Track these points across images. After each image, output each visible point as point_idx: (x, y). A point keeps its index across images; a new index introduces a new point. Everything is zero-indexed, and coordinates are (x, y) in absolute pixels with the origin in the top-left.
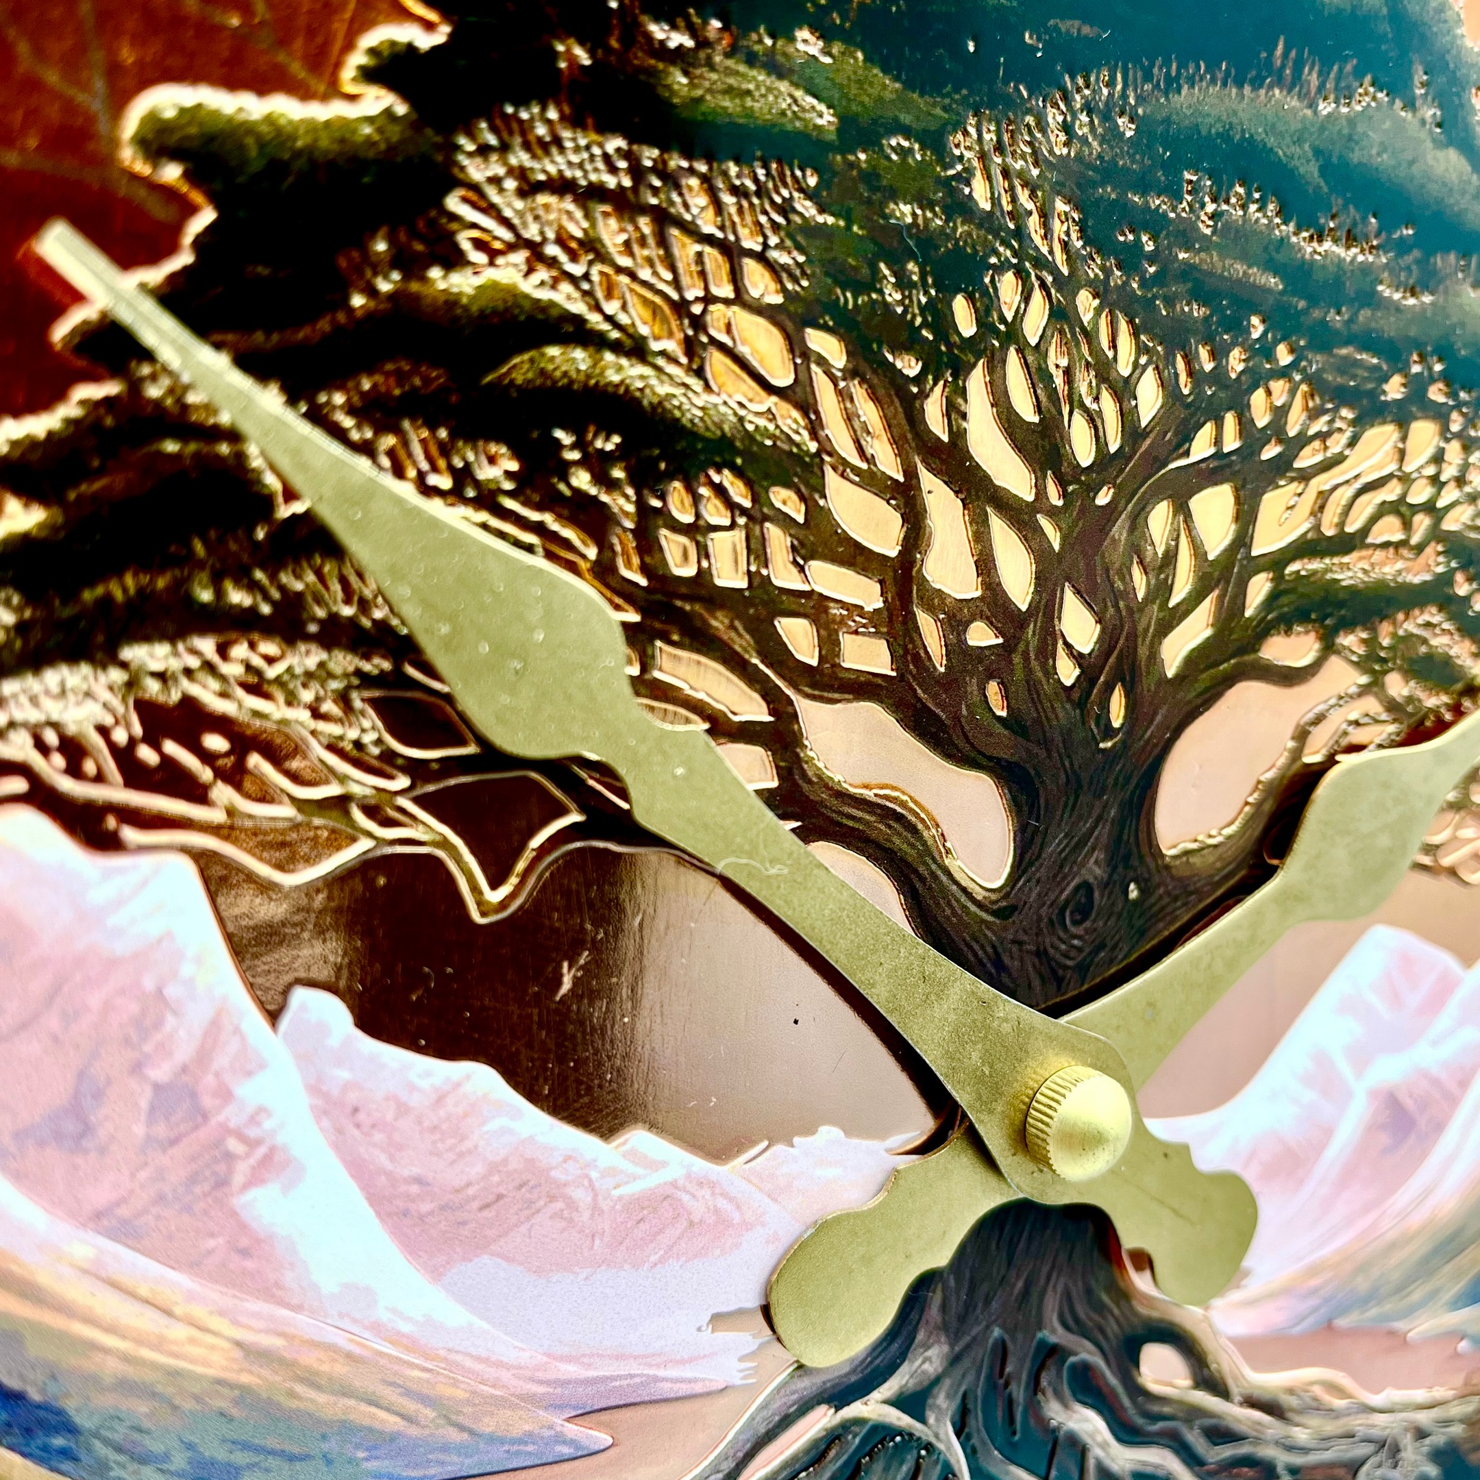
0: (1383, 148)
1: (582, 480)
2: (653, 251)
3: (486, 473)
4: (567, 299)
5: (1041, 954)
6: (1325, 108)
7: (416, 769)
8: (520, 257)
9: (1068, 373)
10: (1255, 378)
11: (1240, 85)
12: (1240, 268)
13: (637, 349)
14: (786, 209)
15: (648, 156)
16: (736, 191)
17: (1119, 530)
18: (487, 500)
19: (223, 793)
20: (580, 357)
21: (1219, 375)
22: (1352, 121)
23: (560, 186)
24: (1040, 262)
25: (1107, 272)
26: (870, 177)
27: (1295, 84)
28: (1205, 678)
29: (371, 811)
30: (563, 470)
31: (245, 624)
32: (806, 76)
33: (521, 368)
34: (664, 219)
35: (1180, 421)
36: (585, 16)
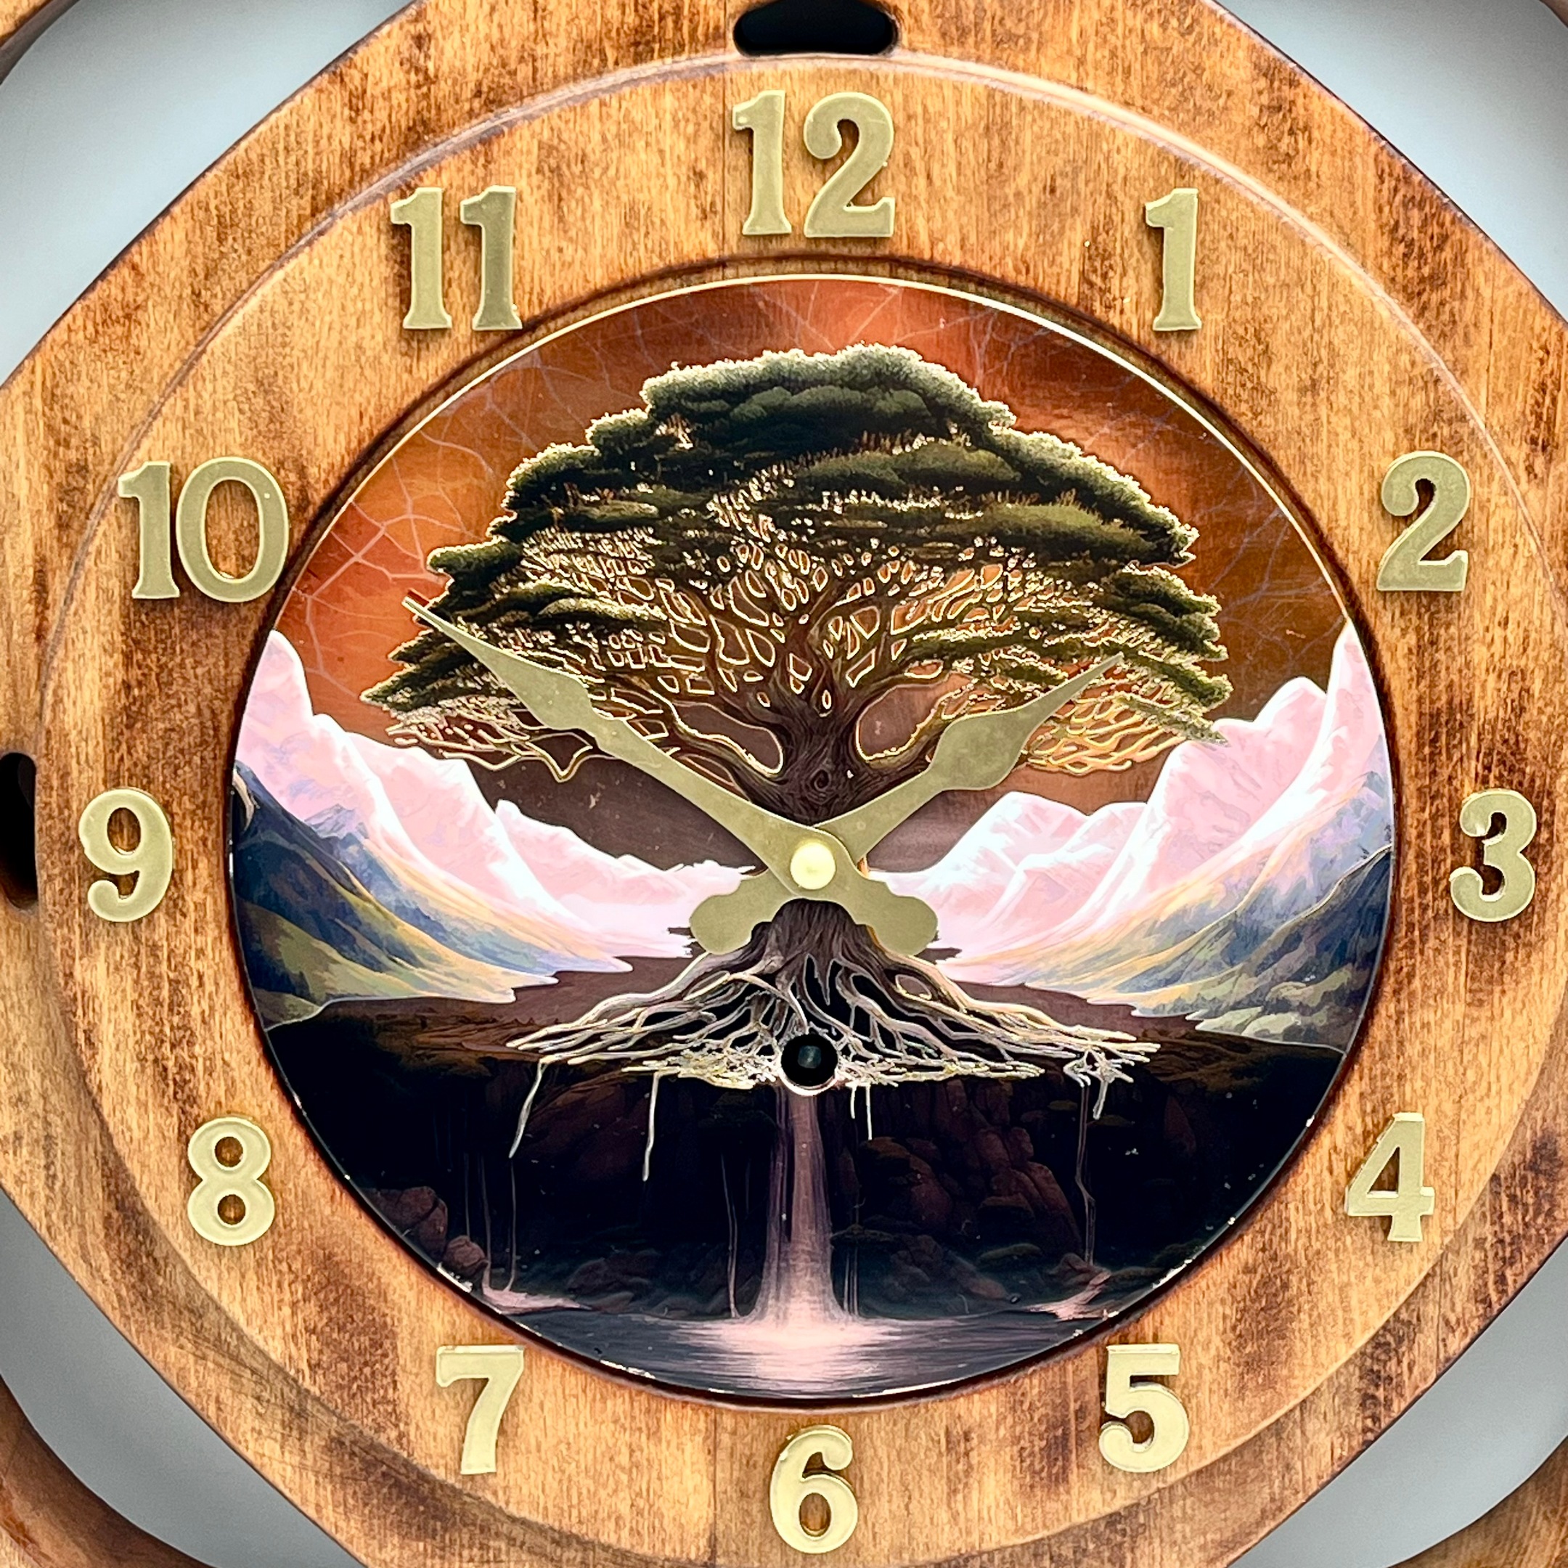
0: (936, 459)
1: (577, 639)
2: (594, 564)
3: (543, 640)
4: (566, 584)
5: (804, 799)
6: (897, 451)
7: (531, 733)
8: (548, 576)
9: (777, 577)
10: (876, 564)
11: (845, 454)
12: (860, 523)
13: (593, 596)
14: (642, 541)
15: (588, 536)
16: (623, 541)
17: (814, 631)
18: (545, 648)
19: (472, 741)
20: (572, 601)
21: (857, 566)
22: (914, 453)
23: (559, 551)
24: (756, 540)
25: (789, 537)
26: (674, 525)
27: (877, 445)
28: (874, 686)
29: (518, 746)
30: (570, 637)
31: (474, 692)
32: (643, 498)
33: (551, 608)
34: (596, 554)
35: (841, 586)
36: (560, 499)
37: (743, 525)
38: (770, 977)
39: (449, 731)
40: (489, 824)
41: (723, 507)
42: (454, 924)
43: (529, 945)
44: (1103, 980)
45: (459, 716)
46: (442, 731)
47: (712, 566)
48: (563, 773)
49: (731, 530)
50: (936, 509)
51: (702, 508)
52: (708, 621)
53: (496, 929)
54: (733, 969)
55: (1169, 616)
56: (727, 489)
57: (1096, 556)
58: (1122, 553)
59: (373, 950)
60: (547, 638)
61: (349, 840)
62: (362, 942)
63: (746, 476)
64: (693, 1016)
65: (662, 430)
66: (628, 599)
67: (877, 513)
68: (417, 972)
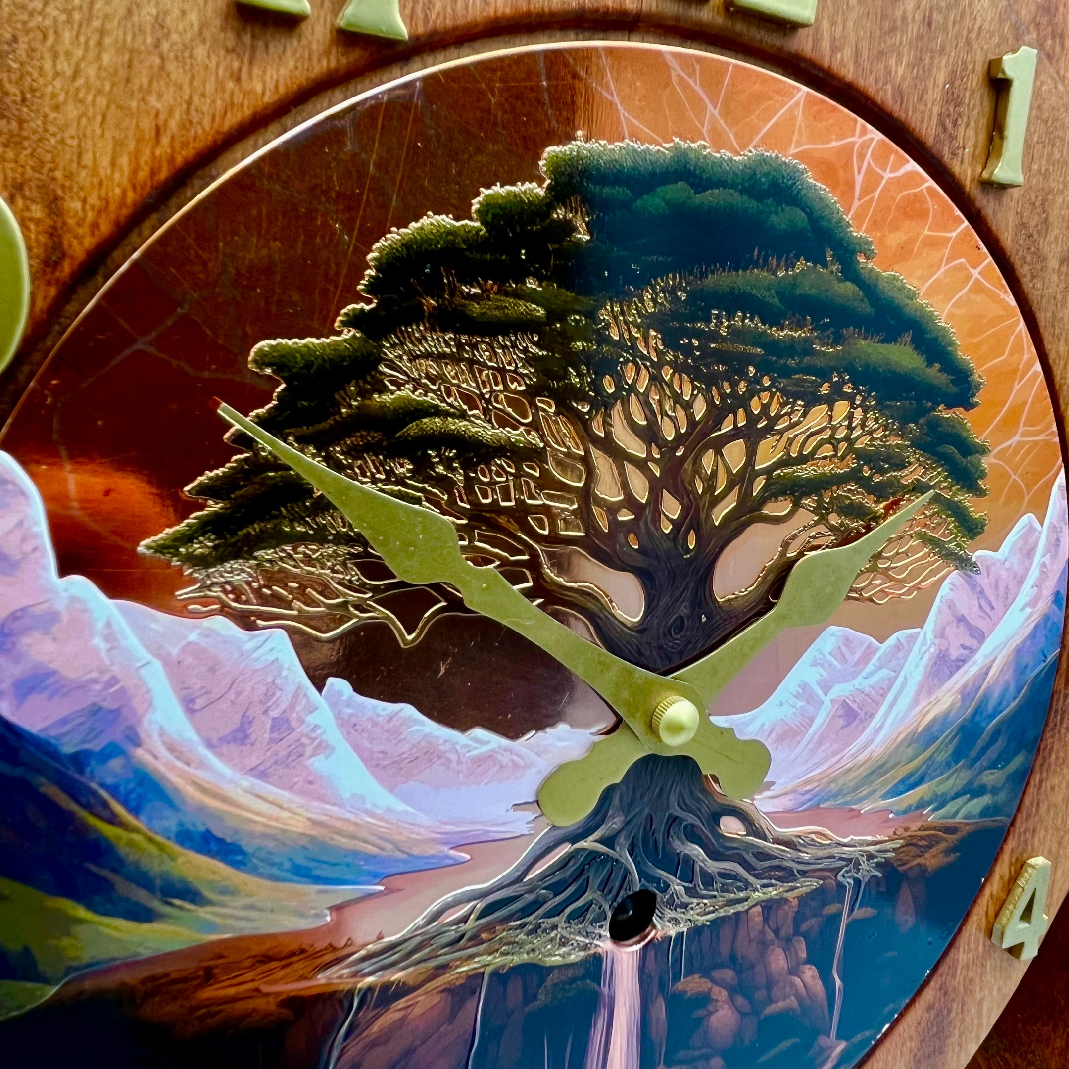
0: (811, 286)
1: (440, 469)
2: (468, 376)
3: (400, 470)
4: (431, 398)
5: (660, 648)
6: (780, 274)
7: (375, 589)
8: (410, 386)
9: (660, 402)
10: (752, 393)
11: (737, 271)
12: (742, 347)
13: (463, 416)
14: (525, 351)
15: (464, 339)
16: (504, 347)
17: (688, 465)
18: (401, 481)
19: (297, 604)
20: (438, 421)
21: (734, 395)
22: (795, 277)
23: (428, 355)
24: (644, 358)
25: (676, 357)
26: (562, 333)
27: (765, 265)
28: (734, 525)
29: (357, 607)
30: (432, 466)
31: (303, 539)
32: (532, 297)
33: (412, 429)
34: (471, 362)
35: (716, 415)
36: (434, 287)
37: (633, 339)
38: (609, 841)
39: (266, 591)
40: (312, 709)
41: (615, 318)
42: (257, 842)
43: (355, 853)
44: (873, 792)
45: (282, 570)
46: (258, 592)
47: (597, 386)
48: (410, 638)
49: (619, 345)
50: (806, 339)
51: (591, 315)
52: (587, 452)
53: (312, 839)
54: (574, 838)
55: (958, 456)
56: (622, 296)
57: (918, 398)
58: (936, 396)
59: (142, 896)
60: (404, 468)
61: (111, 751)
62: (122, 886)
63: (642, 282)
64: (529, 897)
65: (559, 213)
66: (504, 421)
67: (758, 339)
68: (203, 912)
